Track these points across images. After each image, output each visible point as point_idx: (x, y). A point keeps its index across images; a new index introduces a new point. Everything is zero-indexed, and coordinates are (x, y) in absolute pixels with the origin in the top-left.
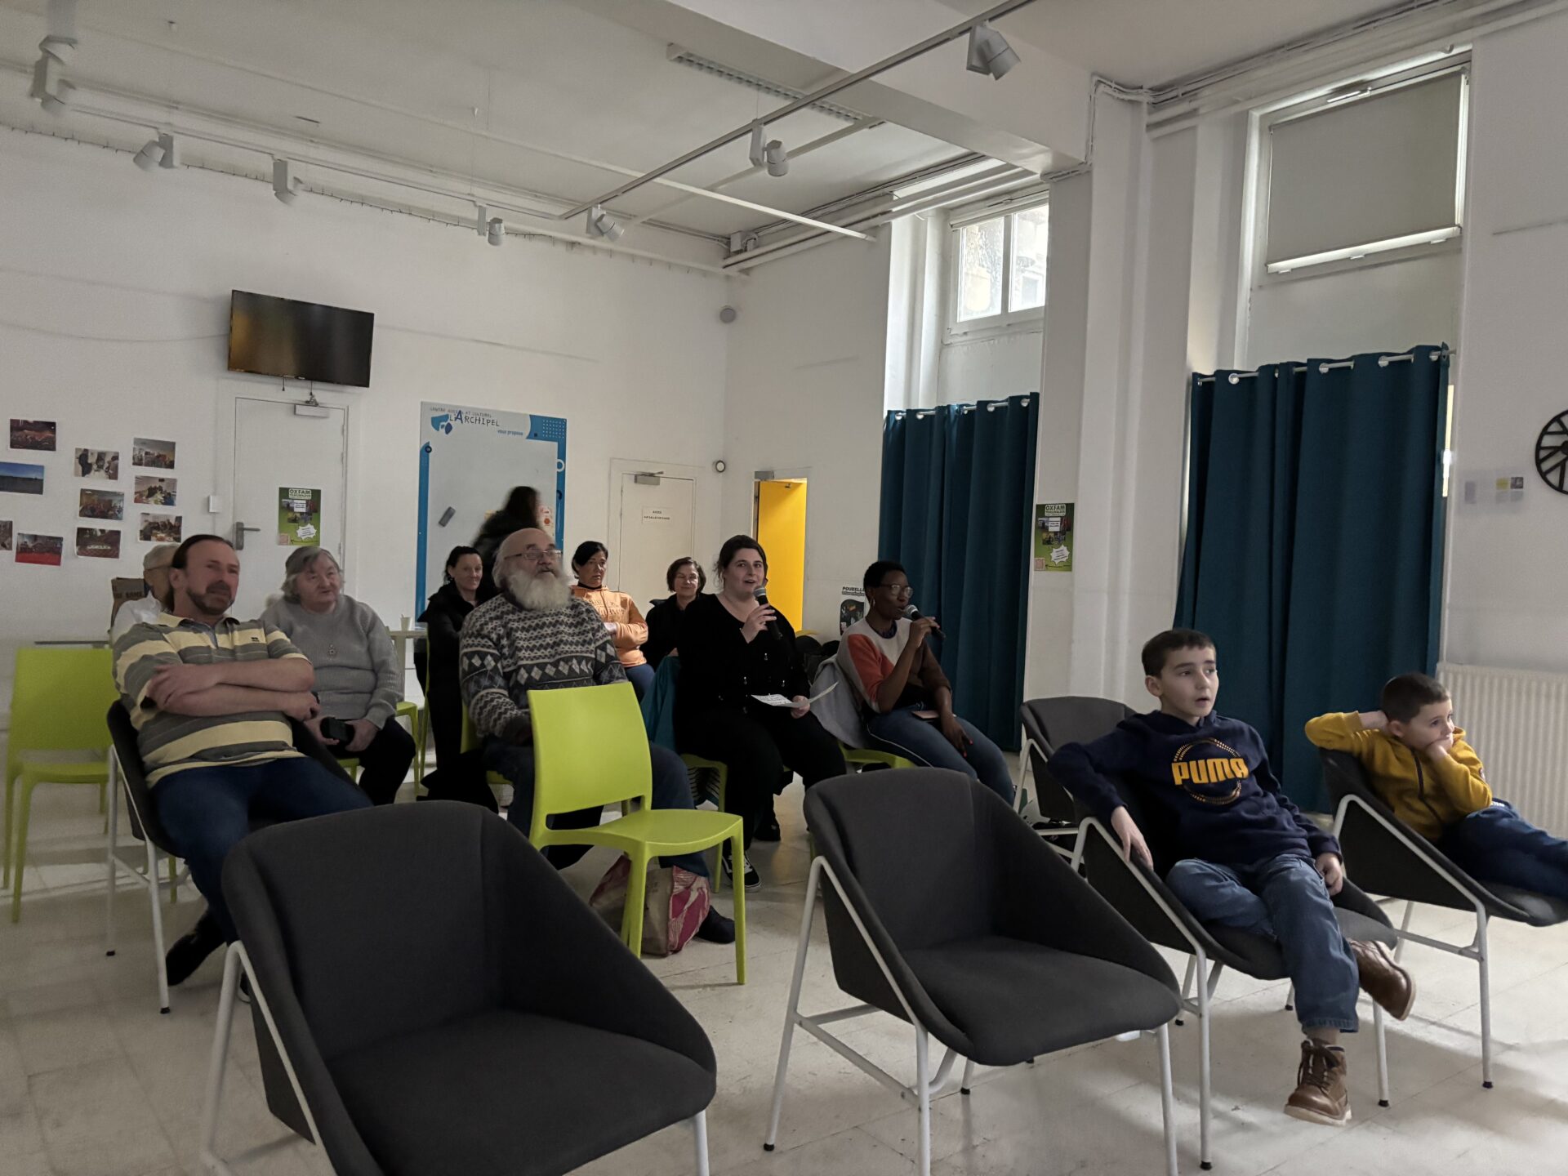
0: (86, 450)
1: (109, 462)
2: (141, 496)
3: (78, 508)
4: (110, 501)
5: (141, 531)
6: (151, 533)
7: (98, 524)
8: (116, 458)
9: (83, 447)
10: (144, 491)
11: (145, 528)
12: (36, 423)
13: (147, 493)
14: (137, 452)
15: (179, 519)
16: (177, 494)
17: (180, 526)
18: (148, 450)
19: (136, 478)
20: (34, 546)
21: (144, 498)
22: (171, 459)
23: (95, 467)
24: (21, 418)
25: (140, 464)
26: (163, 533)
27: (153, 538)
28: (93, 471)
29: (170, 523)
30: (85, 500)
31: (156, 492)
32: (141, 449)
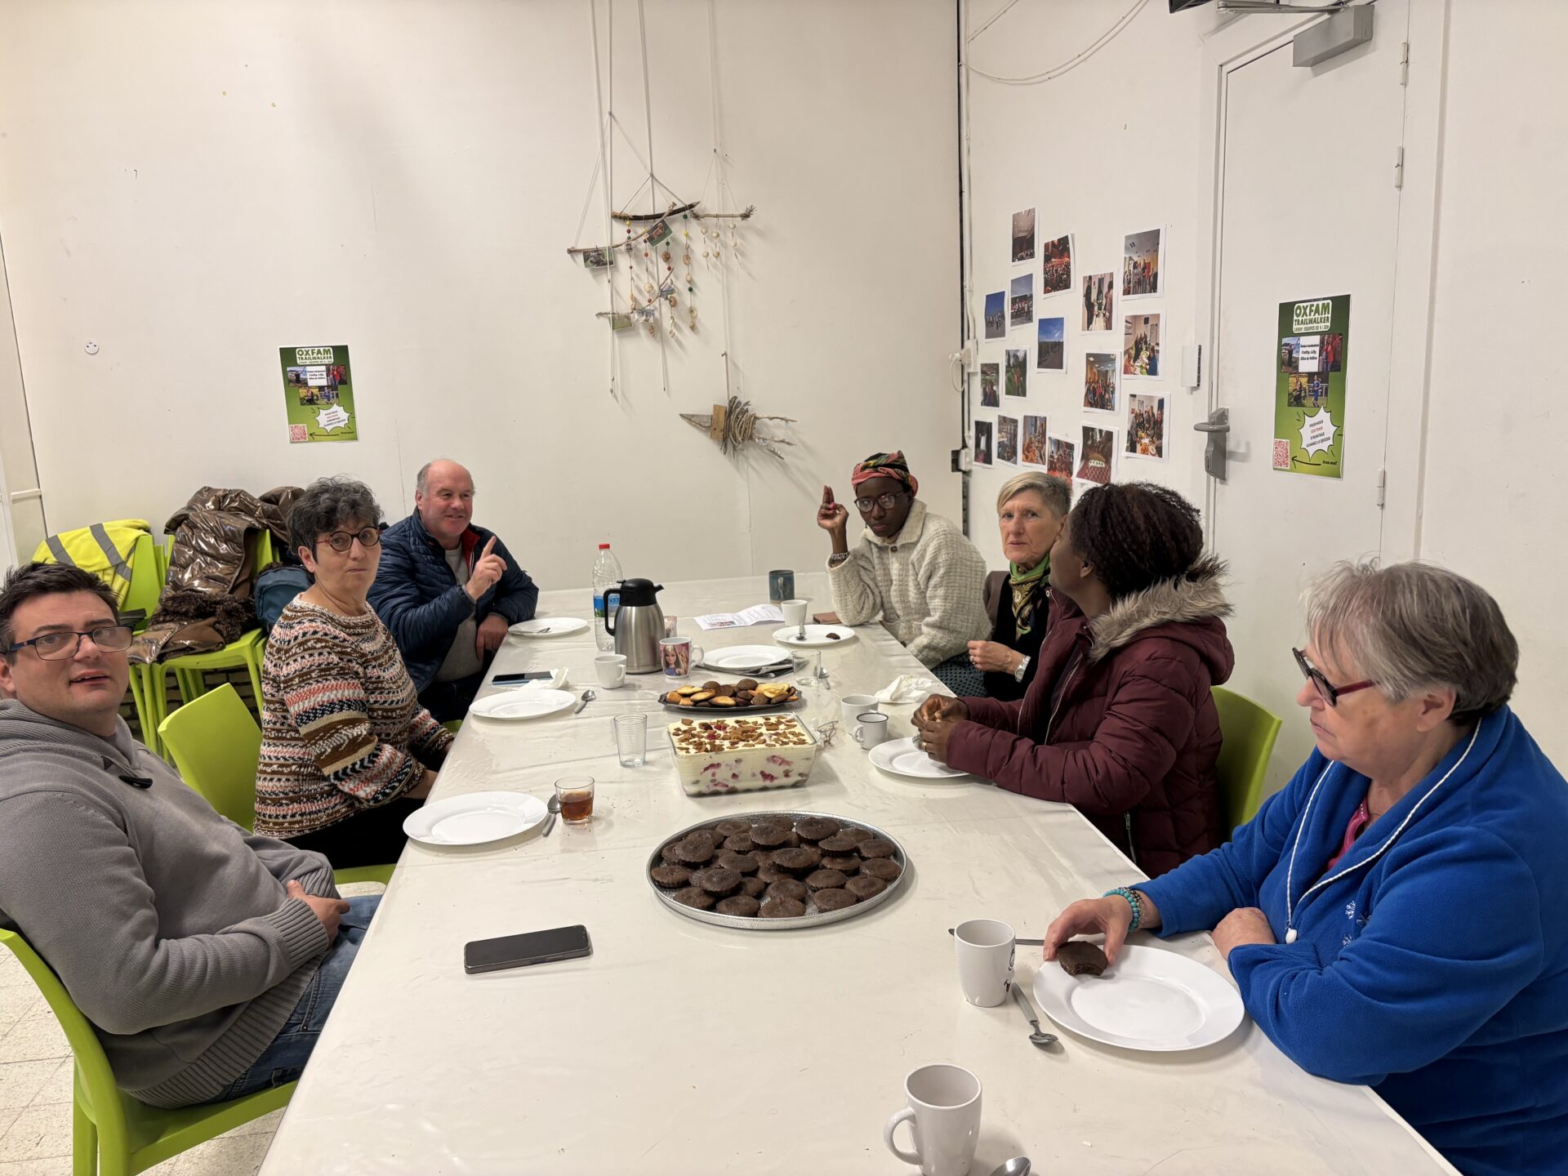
0: (1090, 277)
1: (1106, 297)
2: (1129, 357)
3: (1083, 390)
4: (1107, 371)
5: (1129, 432)
6: (1137, 435)
7: (1100, 419)
8: (1111, 286)
9: (1088, 275)
10: (1131, 348)
11: (1132, 427)
12: (1059, 240)
13: (1133, 352)
14: (1127, 269)
15: (1161, 403)
16: (1160, 348)
17: (1162, 421)
18: (1136, 259)
19: (1126, 321)
20: (1058, 458)
21: (1132, 362)
22: (1155, 271)
23: (1096, 308)
24: (1049, 240)
25: (1129, 293)
26: (1148, 435)
27: (1139, 447)
28: (1095, 316)
29: (1153, 414)
30: (1089, 375)
31: (1142, 349)
32: (1131, 258)
